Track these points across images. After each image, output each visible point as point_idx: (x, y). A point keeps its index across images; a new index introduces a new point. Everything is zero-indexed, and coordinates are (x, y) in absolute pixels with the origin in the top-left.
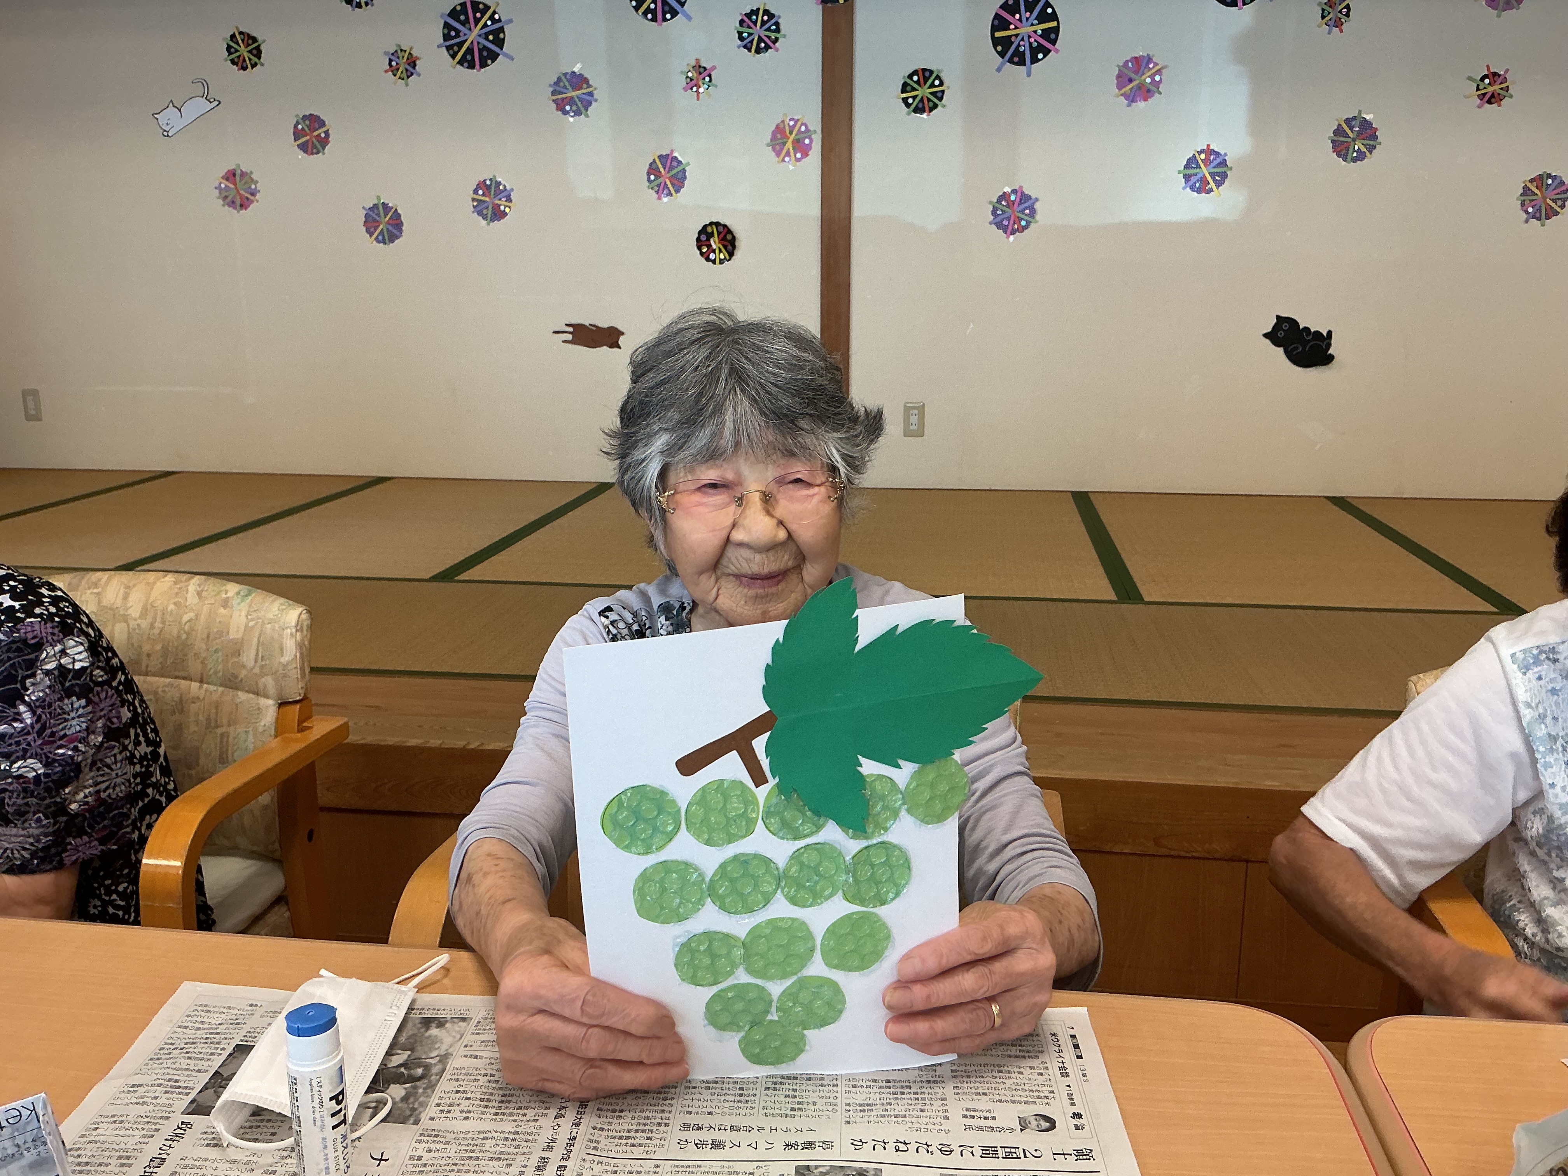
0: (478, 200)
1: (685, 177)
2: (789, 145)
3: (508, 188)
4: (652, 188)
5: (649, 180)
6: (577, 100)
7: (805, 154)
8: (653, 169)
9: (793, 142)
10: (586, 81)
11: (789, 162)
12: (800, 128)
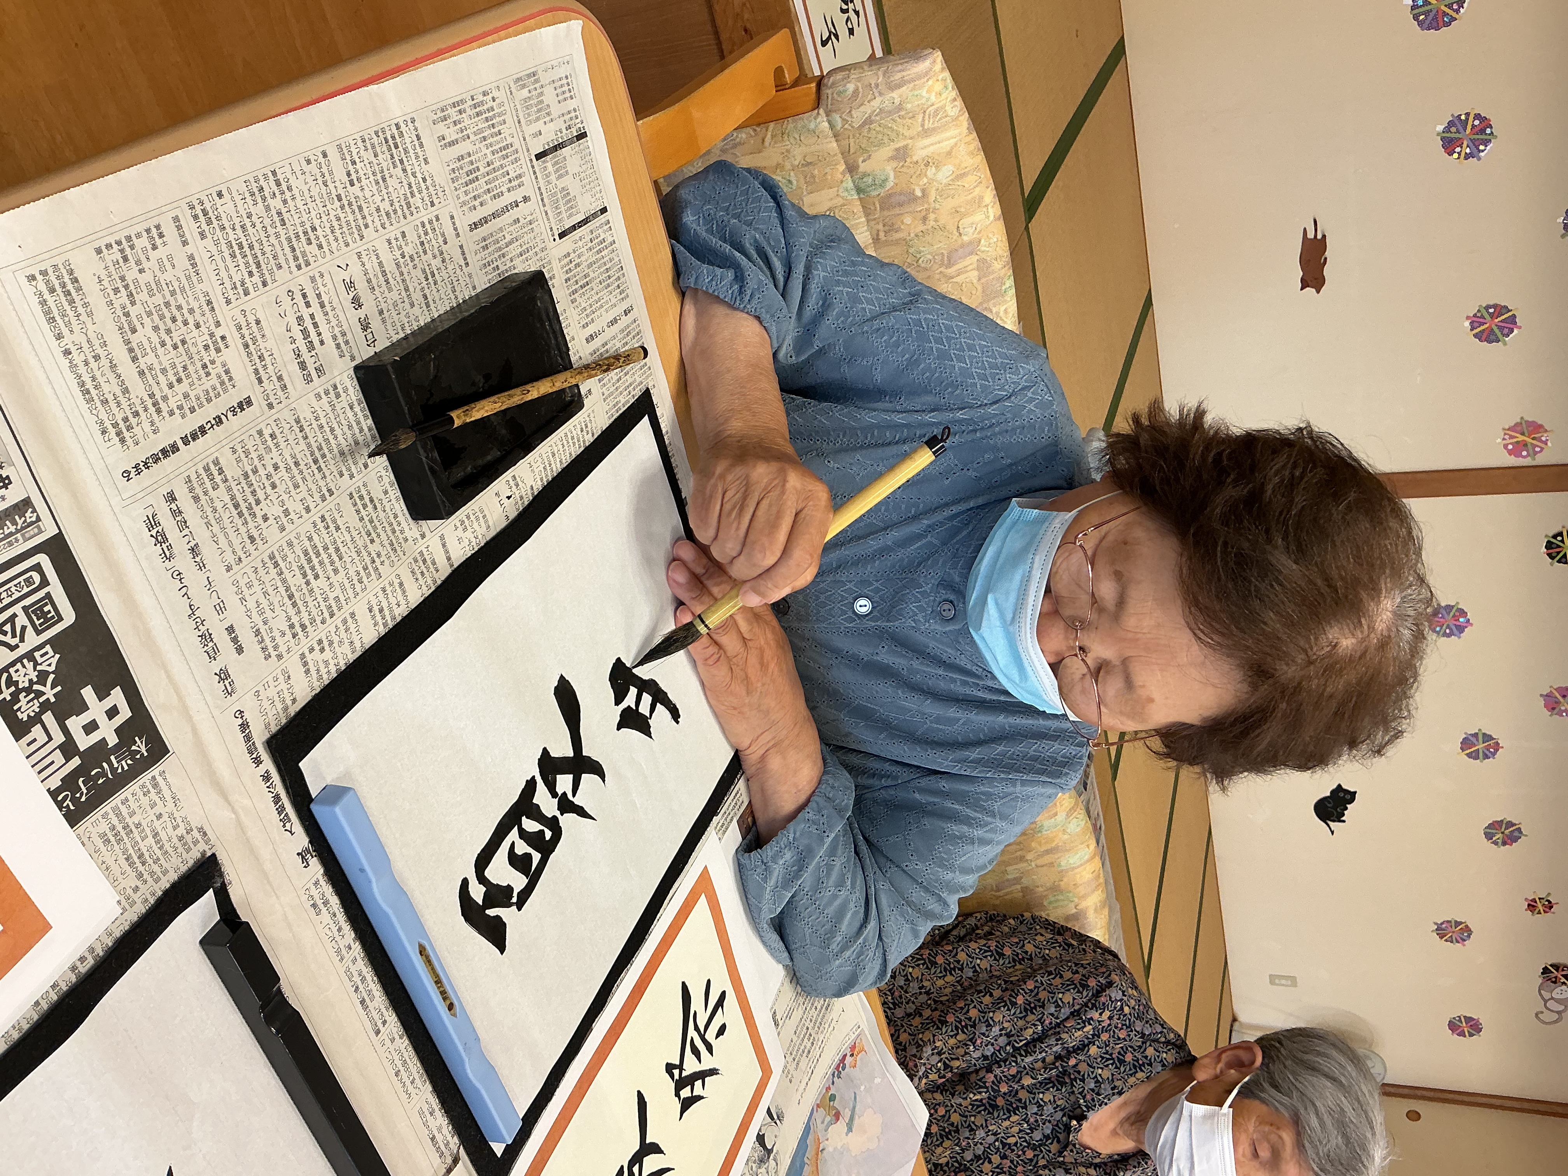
0: (1467, 119)
1: (1490, 342)
2: (1521, 438)
3: (1482, 154)
4: (1479, 311)
5: (1488, 307)
7: (1510, 452)
8: (1500, 309)
9: (1524, 441)
11: (1504, 439)
12: (1538, 446)
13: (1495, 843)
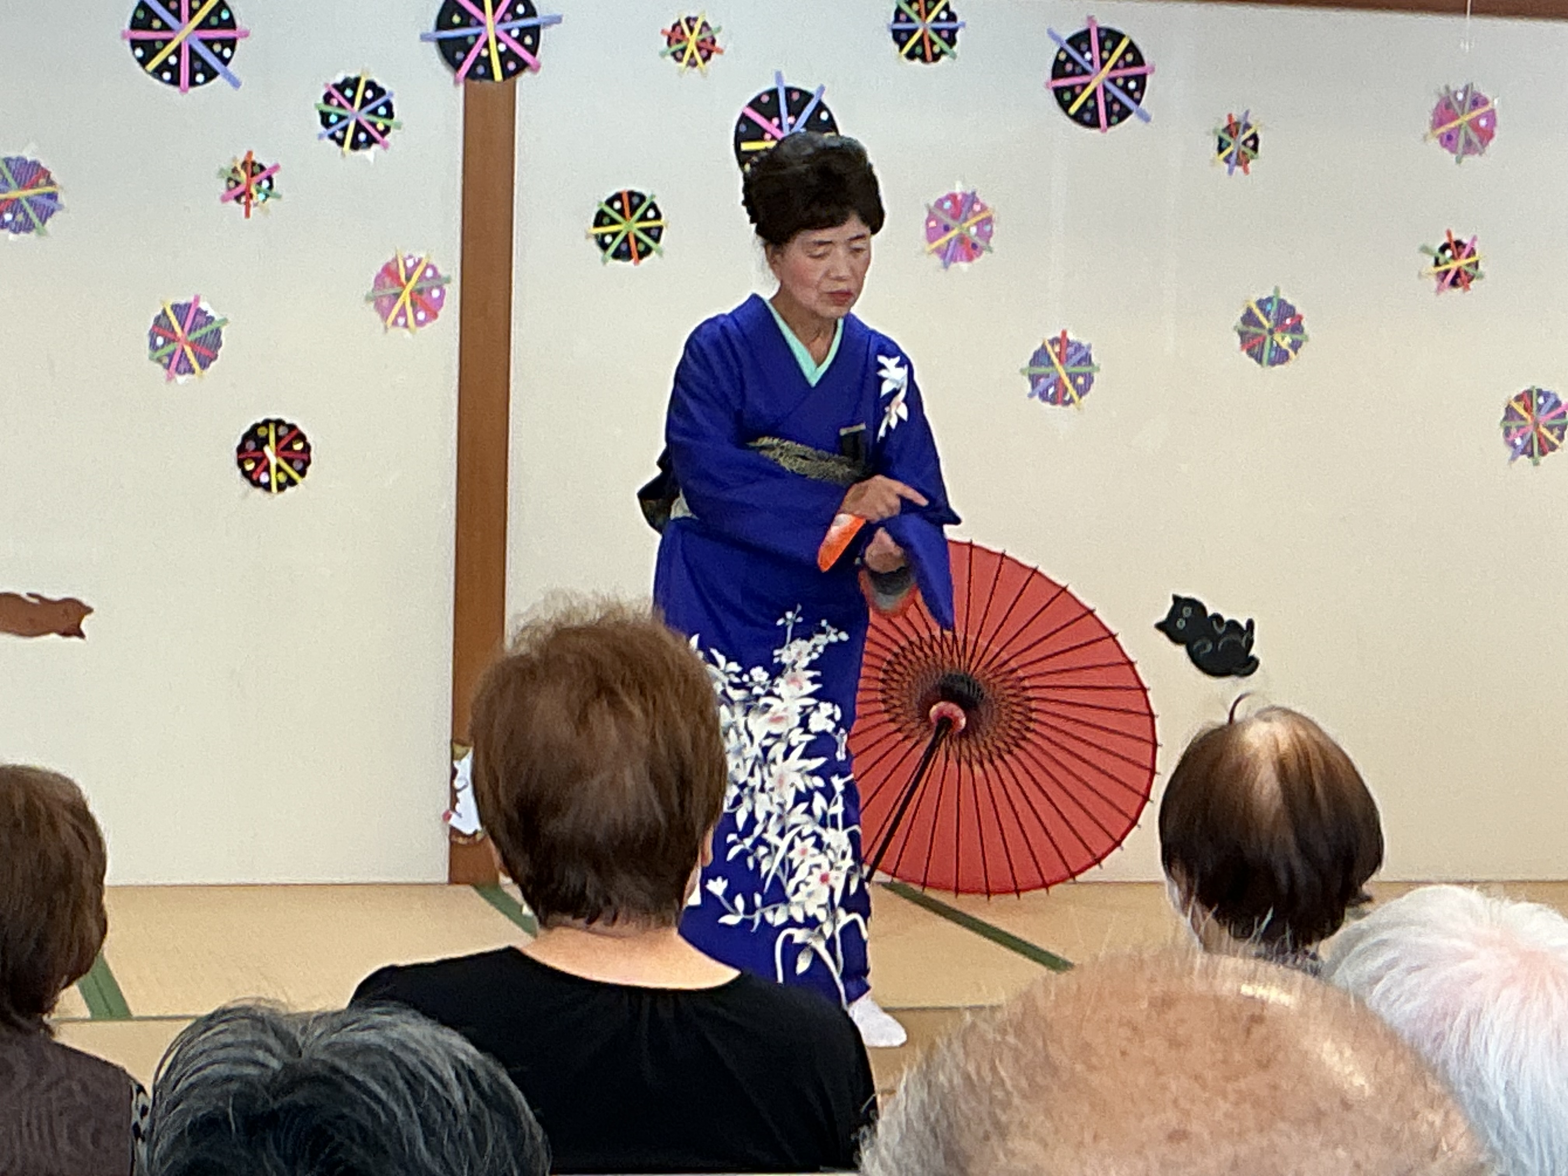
1: (219, 344)
2: (405, 297)
4: (159, 360)
5: (153, 346)
6: (26, 205)
7: (433, 315)
8: (161, 326)
9: (411, 293)
10: (46, 174)
11: (406, 325)
12: (424, 271)
13: (1296, 346)
